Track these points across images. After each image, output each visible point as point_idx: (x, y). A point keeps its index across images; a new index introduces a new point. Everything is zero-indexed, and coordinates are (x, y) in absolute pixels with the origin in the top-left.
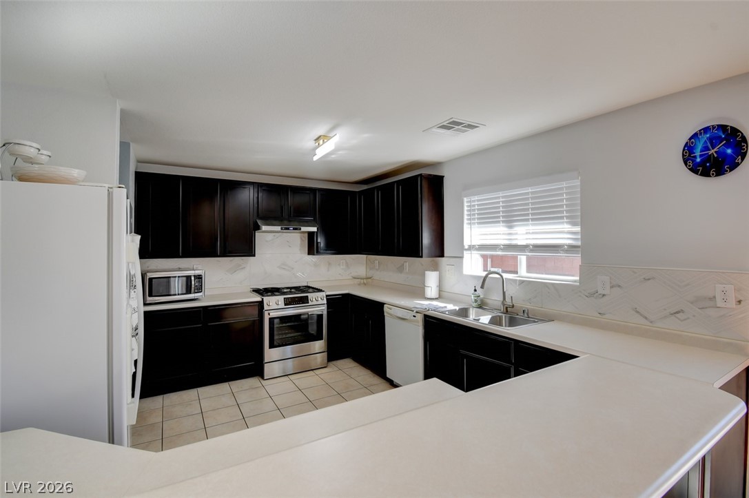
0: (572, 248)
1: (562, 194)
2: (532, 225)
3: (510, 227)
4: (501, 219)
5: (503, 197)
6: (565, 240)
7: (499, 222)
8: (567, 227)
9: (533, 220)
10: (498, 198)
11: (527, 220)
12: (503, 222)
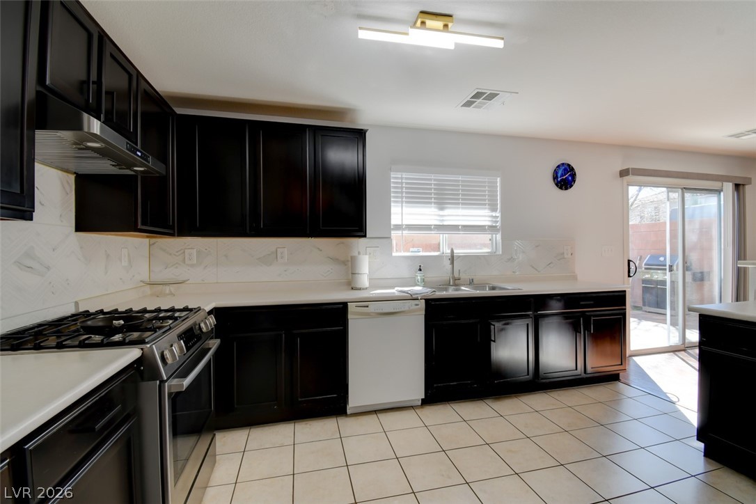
0: (492, 229)
1: (485, 187)
2: (462, 208)
3: (442, 209)
4: (433, 200)
5: (435, 180)
6: (486, 222)
7: (431, 203)
8: (486, 212)
9: (463, 204)
10: (430, 180)
11: (458, 204)
12: (435, 203)
